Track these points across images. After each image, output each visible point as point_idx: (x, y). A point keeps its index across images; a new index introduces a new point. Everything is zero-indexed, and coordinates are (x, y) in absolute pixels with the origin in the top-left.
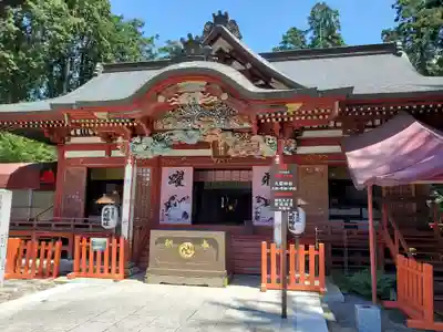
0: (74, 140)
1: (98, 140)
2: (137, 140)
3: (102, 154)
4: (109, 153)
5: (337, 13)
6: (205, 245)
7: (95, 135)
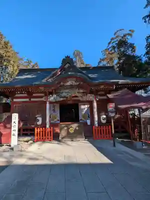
0: (17, 95)
2: (51, 96)
3: (28, 100)
4: (30, 99)
6: (77, 128)
7: (25, 93)
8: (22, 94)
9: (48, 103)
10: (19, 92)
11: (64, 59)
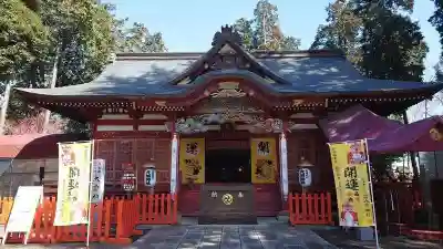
0: (105, 117)
1: (126, 117)
3: (130, 128)
4: (136, 128)
5: (276, 9)
6: (241, 195)
7: (124, 113)
8: (118, 113)
9: (175, 136)
10: (110, 110)
11: (217, 34)
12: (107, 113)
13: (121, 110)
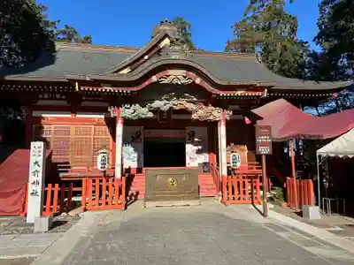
0: (40, 103)
2: (127, 105)
3: (68, 113)
7: (61, 99)
8: (56, 99)
9: (120, 121)
10: (46, 96)
12: (43, 99)
13: (58, 96)
